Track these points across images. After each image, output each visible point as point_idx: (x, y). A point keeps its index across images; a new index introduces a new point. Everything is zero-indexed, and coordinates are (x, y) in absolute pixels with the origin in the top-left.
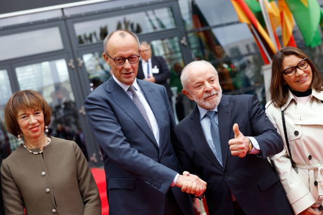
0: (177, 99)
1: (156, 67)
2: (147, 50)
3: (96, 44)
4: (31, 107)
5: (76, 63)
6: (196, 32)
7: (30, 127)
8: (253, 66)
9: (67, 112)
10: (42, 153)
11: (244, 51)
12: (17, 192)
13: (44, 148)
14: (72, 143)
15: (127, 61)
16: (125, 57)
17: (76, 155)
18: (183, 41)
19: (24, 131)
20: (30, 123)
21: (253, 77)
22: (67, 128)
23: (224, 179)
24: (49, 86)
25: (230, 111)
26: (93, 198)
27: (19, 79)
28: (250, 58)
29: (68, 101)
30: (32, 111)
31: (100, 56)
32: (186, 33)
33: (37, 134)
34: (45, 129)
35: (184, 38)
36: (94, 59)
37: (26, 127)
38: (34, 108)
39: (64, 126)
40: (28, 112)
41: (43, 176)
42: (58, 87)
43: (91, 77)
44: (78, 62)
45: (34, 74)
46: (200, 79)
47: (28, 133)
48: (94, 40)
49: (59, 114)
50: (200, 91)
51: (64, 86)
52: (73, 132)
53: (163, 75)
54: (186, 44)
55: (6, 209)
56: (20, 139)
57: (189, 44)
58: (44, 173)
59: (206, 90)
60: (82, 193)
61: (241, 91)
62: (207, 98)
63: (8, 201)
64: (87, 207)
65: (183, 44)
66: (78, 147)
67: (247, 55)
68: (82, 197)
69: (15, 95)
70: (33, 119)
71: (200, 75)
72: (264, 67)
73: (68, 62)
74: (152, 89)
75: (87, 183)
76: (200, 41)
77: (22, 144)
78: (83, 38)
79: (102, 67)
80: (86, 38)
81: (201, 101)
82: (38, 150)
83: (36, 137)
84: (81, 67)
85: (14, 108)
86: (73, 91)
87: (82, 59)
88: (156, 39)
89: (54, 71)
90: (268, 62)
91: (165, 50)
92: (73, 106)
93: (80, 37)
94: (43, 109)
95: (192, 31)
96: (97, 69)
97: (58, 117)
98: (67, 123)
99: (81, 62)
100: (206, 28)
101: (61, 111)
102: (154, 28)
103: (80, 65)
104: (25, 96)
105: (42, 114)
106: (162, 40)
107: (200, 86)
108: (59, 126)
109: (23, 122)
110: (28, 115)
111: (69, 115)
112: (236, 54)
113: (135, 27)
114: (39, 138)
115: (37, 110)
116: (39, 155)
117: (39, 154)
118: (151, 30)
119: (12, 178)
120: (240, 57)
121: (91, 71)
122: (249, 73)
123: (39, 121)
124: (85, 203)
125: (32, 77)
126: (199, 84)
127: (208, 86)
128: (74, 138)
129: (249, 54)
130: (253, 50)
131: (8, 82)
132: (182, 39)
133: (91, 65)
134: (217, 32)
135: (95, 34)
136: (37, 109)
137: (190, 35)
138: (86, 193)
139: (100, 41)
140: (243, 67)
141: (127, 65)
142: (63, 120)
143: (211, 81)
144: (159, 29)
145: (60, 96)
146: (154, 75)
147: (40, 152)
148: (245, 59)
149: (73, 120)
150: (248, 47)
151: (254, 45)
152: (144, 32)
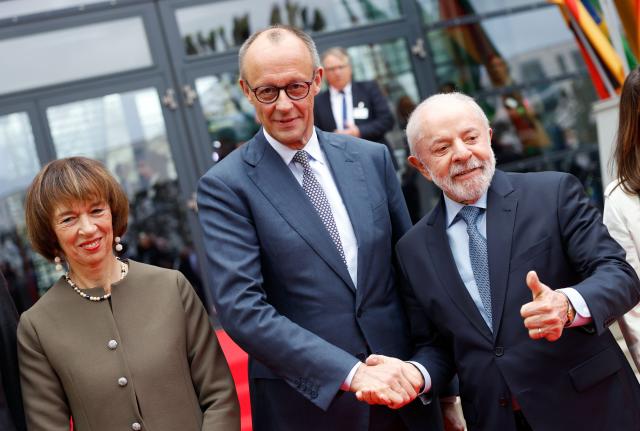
0: (404, 176)
1: (361, 105)
2: (340, 67)
3: (222, 55)
4: (84, 196)
5: (180, 96)
6: (445, 27)
7: (81, 241)
8: (572, 104)
9: (160, 206)
10: (109, 298)
11: (551, 69)
12: (54, 384)
13: (114, 287)
14: (174, 275)
15: (282, 93)
16: (278, 85)
17: (184, 303)
18: (418, 49)
19: (68, 249)
20: (81, 232)
21: (573, 127)
22: (160, 242)
23: (493, 360)
24: (120, 148)
25: (513, 206)
26: (221, 396)
27: (55, 132)
28: (567, 85)
29: (162, 180)
30: (85, 205)
31: (233, 82)
32: (424, 30)
33: (97, 256)
34: (115, 244)
35: (420, 42)
36: (219, 87)
37: (73, 241)
38: (89, 200)
39: (153, 237)
40: (76, 208)
41: (113, 349)
42: (140, 150)
43: (214, 127)
44: (185, 95)
45: (87, 121)
46: (445, 133)
47: (76, 254)
48: (220, 47)
49: (143, 210)
50: (443, 160)
51: (152, 147)
52: (175, 250)
53: (377, 123)
54: (423, 54)
55: (31, 421)
56: (59, 267)
57: (431, 53)
58: (113, 343)
59: (455, 157)
60: (197, 386)
61: (547, 158)
62: (458, 175)
63: (33, 402)
64: (210, 416)
65: (418, 55)
66: (188, 283)
67: (559, 79)
68: (197, 393)
69: (47, 171)
70: (87, 225)
71: (446, 124)
72: (598, 106)
73: (162, 95)
74: (354, 156)
75: (207, 365)
76: (455, 47)
77: (64, 277)
78: (195, 41)
79: (238, 106)
80: (202, 42)
81: (445, 183)
82: (100, 290)
83: (94, 264)
84: (191, 107)
85: (45, 199)
86: (175, 159)
87: (193, 87)
88: (357, 44)
89: (132, 116)
90: (606, 95)
91: (376, 68)
92: (173, 191)
93: (188, 40)
94: (111, 201)
95: (436, 26)
96: (226, 110)
97: (141, 216)
98: (161, 231)
99: (191, 95)
100: (468, 19)
101: (147, 204)
102: (353, 19)
103: (190, 101)
104: (70, 171)
105: (107, 212)
106: (371, 45)
107: (444, 148)
108: (143, 237)
109: (65, 231)
110: (78, 216)
111: (166, 212)
112: (534, 77)
113: (311, 17)
114: (102, 265)
115: (98, 204)
116: (103, 302)
117: (102, 300)
118: (347, 25)
119: (44, 354)
120: (542, 83)
121: (214, 114)
122: (564, 118)
123: (100, 229)
124: (204, 408)
125: (83, 127)
126: (442, 145)
127: (461, 148)
128: (177, 264)
129: (564, 77)
130: (572, 67)
131: (31, 138)
132: (415, 44)
133: (212, 102)
134: (493, 29)
135: (222, 32)
136: (95, 201)
137: (433, 34)
138: (206, 385)
139: (233, 49)
140: (551, 105)
141: (284, 102)
142: (151, 224)
143: (468, 137)
144: (363, 21)
145: (147, 169)
146: (358, 122)
147: (105, 297)
148: (555, 88)
149: (173, 222)
150: (560, 60)
151: (575, 56)
152: (330, 27)
